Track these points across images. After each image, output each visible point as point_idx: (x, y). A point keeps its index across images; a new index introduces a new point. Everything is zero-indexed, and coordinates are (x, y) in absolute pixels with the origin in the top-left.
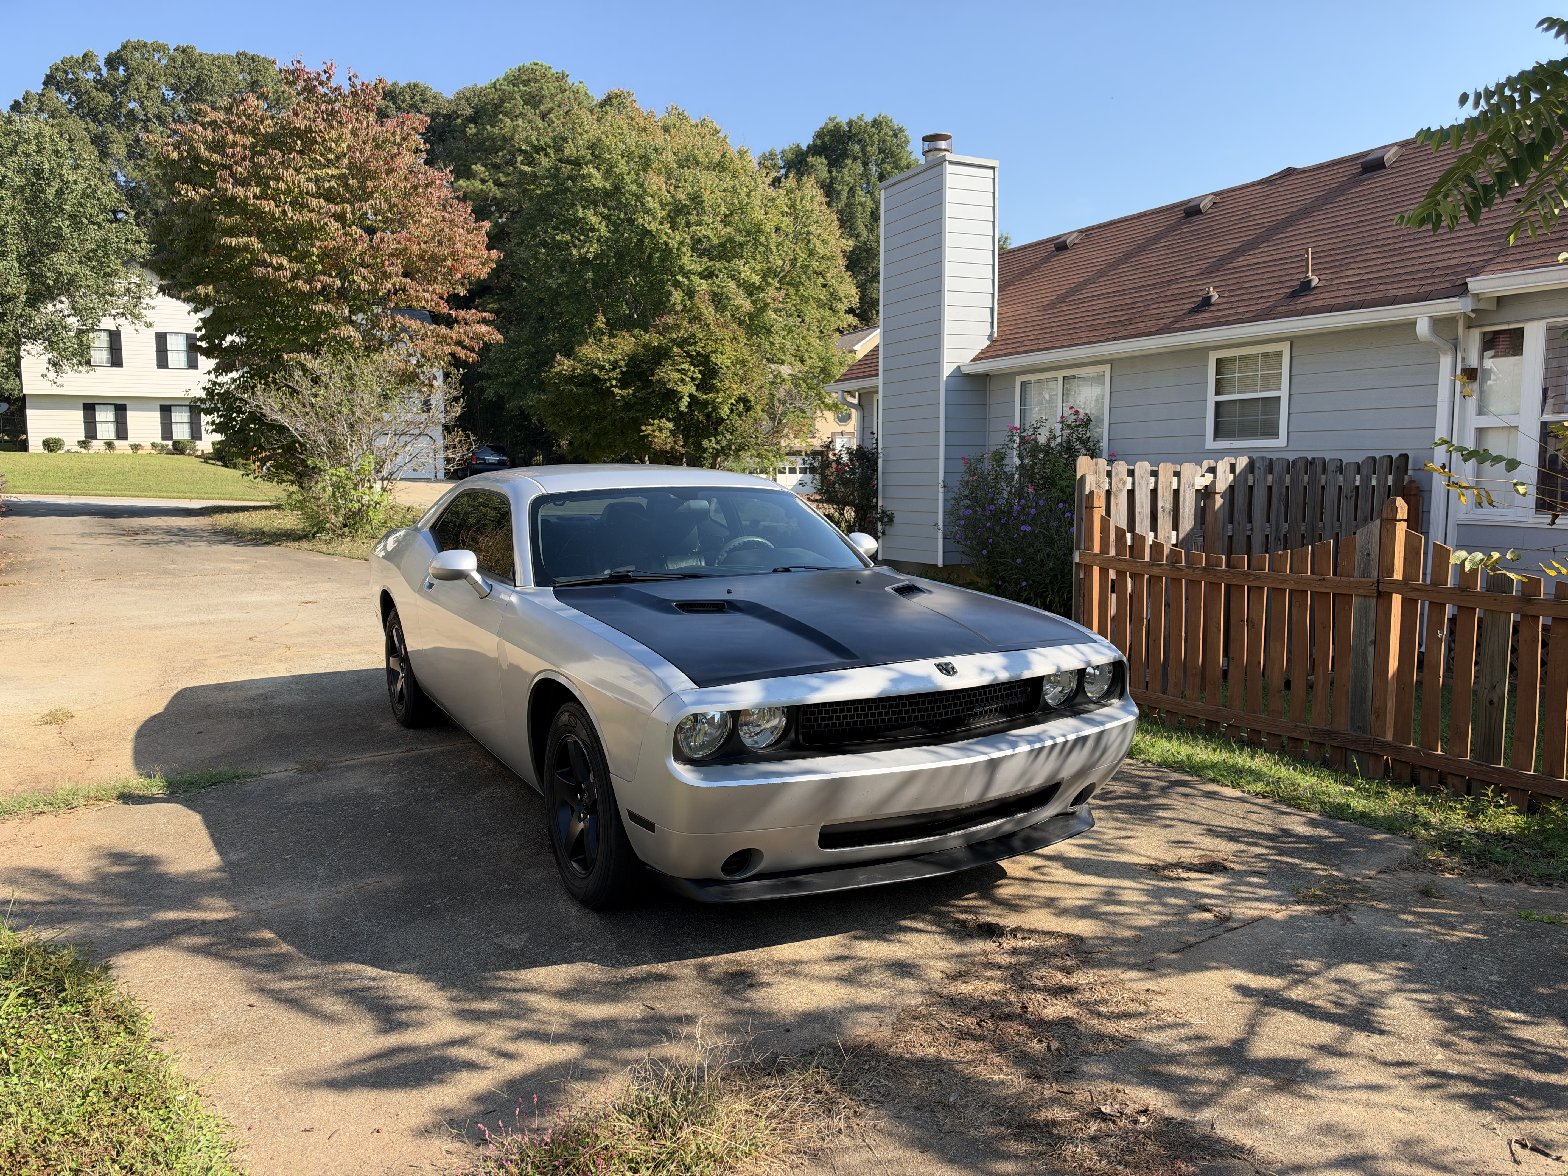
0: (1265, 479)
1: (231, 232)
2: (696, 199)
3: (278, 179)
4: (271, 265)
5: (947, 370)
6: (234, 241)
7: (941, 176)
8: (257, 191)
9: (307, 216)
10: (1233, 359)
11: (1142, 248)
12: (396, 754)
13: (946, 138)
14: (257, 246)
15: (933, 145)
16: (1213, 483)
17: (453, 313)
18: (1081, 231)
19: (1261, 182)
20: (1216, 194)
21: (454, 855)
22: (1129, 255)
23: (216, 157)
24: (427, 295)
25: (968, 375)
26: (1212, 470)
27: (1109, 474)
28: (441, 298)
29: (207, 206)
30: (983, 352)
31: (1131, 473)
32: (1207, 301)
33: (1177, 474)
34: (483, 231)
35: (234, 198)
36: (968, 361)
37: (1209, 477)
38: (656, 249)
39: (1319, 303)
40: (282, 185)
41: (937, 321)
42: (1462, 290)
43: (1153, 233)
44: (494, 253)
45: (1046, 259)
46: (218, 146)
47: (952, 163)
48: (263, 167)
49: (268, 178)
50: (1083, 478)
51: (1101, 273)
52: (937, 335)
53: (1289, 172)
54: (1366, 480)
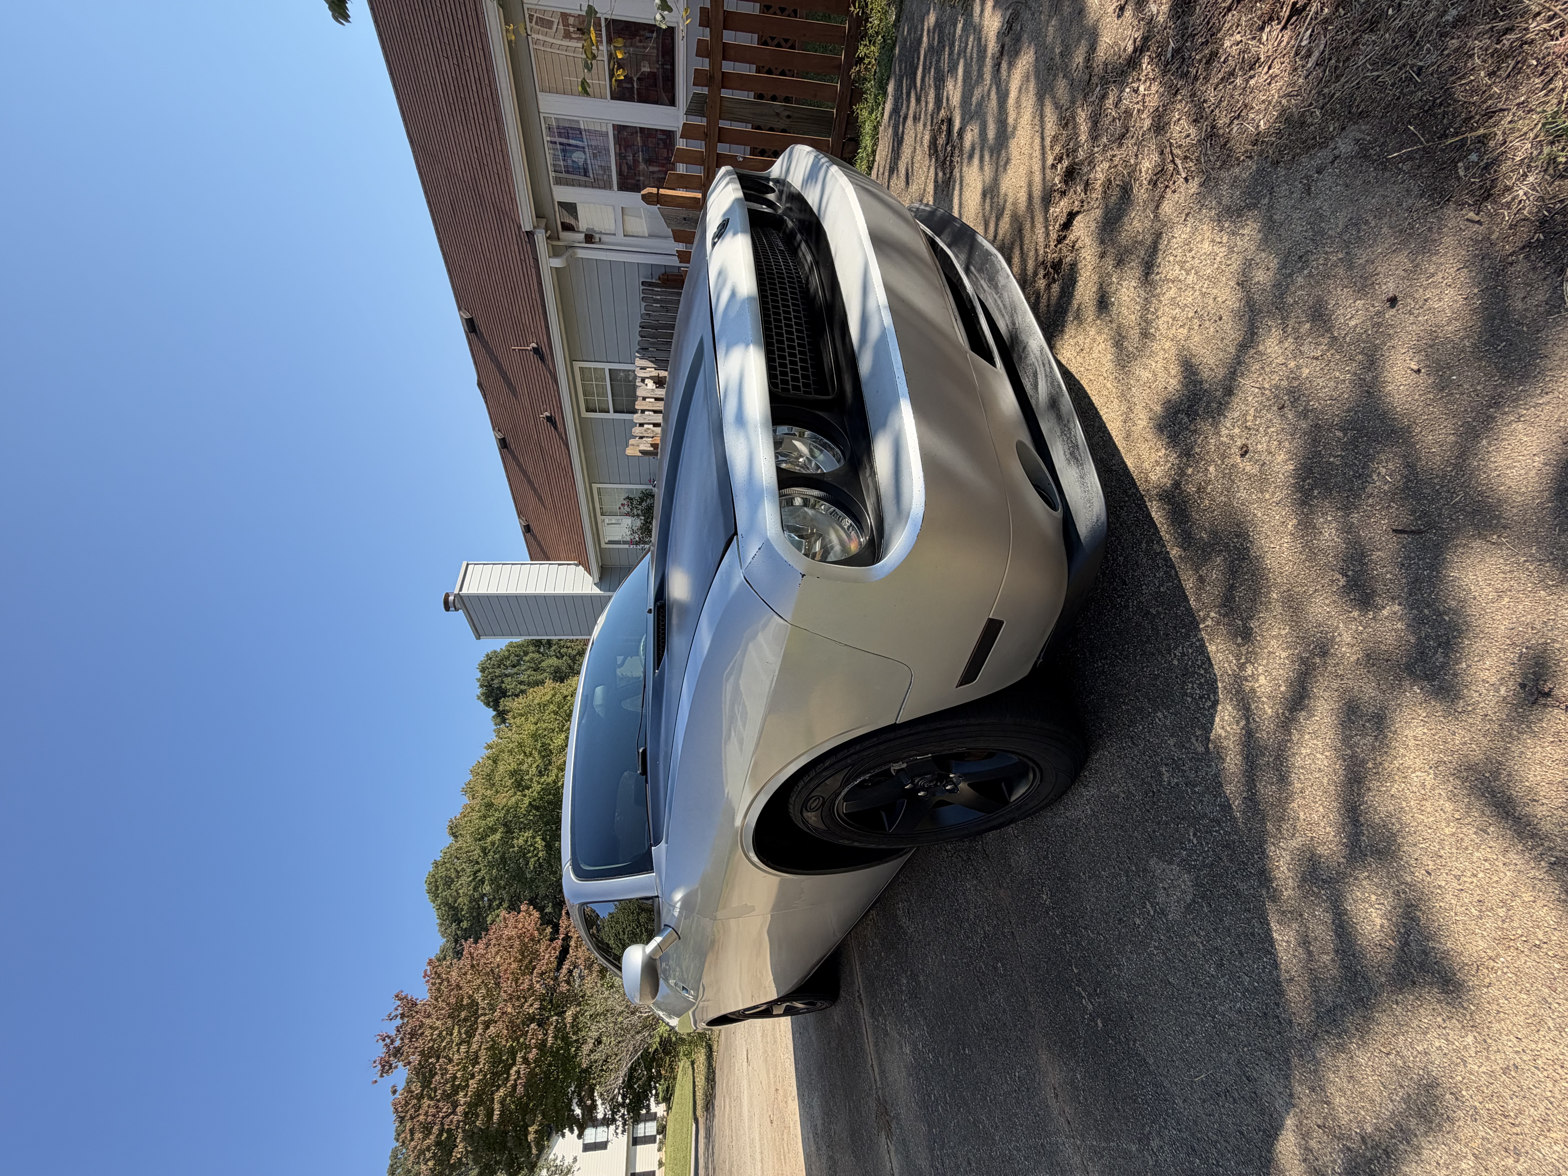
0: (652, 351)
1: (490, 1114)
2: (513, 773)
3: (455, 1078)
4: (515, 1080)
5: (596, 591)
6: (497, 1112)
7: (469, 597)
8: (462, 1094)
9: (483, 1052)
10: (586, 401)
11: (525, 473)
12: (865, 1014)
13: (447, 596)
14: (502, 1092)
15: (451, 605)
16: (651, 378)
17: (561, 936)
18: (519, 517)
19: (486, 402)
20: (494, 429)
21: (995, 969)
22: (530, 482)
23: (435, 1130)
24: (547, 957)
25: (600, 579)
26: (643, 380)
27: (641, 438)
28: (550, 945)
29: (469, 1137)
30: (586, 569)
31: (641, 425)
32: (549, 419)
33: (644, 399)
34: (507, 916)
35: (466, 1114)
36: (591, 579)
37: (647, 381)
38: (541, 799)
39: (545, 337)
40: (459, 1075)
41: (564, 598)
42: (530, 234)
43: (517, 468)
44: (523, 907)
45: (535, 537)
46: (427, 1129)
47: (461, 589)
48: (444, 1091)
49: (453, 1086)
50: (641, 452)
51: (540, 498)
52: (573, 598)
53: (480, 385)
54: (657, 301)
